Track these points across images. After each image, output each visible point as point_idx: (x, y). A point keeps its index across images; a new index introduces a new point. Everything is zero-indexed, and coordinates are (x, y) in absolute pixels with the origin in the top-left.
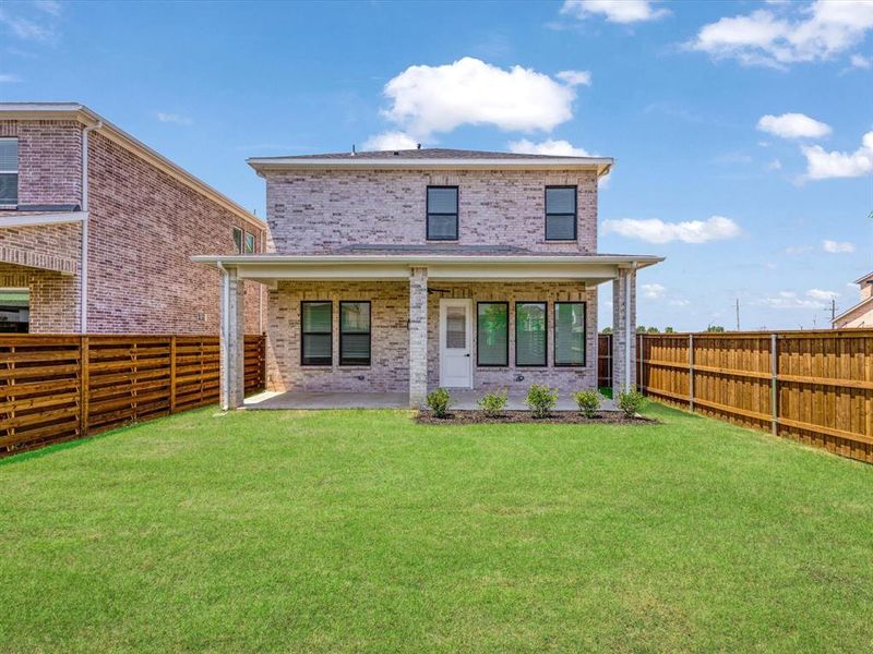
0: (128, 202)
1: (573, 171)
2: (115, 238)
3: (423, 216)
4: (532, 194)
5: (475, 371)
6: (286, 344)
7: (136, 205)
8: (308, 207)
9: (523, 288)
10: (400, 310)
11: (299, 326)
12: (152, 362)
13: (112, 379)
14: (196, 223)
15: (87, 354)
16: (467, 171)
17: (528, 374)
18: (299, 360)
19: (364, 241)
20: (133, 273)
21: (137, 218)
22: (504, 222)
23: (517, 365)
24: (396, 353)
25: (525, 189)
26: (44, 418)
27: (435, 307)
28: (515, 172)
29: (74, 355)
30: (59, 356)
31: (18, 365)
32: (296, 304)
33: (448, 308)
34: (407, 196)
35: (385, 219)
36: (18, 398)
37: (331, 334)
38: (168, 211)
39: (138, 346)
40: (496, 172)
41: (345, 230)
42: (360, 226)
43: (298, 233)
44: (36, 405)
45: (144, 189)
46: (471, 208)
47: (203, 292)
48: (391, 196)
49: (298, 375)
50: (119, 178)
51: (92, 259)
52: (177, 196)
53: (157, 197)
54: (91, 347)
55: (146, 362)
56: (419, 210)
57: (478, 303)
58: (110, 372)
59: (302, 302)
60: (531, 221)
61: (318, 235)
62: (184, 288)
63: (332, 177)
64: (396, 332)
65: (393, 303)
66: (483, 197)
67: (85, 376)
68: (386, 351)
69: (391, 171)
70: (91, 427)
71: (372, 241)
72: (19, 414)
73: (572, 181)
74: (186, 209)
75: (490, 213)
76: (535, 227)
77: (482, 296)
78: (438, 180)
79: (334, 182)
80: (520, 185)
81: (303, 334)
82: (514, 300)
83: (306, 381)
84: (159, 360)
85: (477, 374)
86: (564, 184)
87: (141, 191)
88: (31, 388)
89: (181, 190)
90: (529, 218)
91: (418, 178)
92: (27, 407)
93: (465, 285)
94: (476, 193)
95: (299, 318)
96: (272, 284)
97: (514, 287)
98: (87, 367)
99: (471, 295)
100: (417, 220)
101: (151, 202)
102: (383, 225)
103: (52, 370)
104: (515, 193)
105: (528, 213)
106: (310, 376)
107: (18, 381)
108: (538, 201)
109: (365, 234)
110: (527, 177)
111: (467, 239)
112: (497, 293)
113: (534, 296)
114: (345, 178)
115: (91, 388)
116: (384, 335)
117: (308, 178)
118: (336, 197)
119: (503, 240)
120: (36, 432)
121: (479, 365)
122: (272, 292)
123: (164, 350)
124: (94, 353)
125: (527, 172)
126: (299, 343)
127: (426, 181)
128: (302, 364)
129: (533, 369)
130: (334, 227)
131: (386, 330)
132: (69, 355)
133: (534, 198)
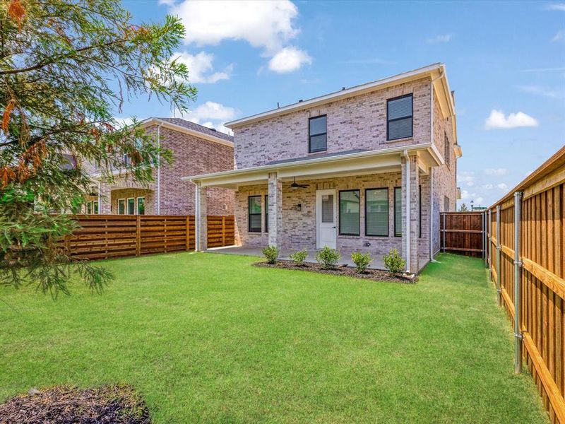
0: (181, 155)
1: (409, 83)
2: (174, 173)
3: (306, 138)
4: (375, 108)
5: (337, 238)
6: (242, 220)
7: (185, 156)
8: (251, 144)
9: (371, 179)
10: (294, 199)
11: (247, 210)
12: (175, 228)
13: (153, 234)
14: (221, 160)
15: (139, 223)
16: (331, 103)
17: (373, 242)
18: (247, 229)
19: (275, 159)
20: (184, 188)
21: (186, 162)
22: (356, 132)
23: (366, 235)
24: (292, 225)
25: (371, 106)
26: (120, 248)
27: (313, 196)
28: (364, 95)
29: (134, 223)
30: (126, 223)
31: (108, 226)
32: (246, 198)
33: (323, 196)
34: (297, 128)
35: (286, 144)
36: (108, 239)
37: (260, 214)
38: (204, 156)
39: (167, 220)
40: (350, 98)
41: (267, 154)
42: (274, 150)
43: (246, 159)
44: (116, 242)
45: (190, 148)
46: (334, 127)
47: (225, 194)
48: (289, 130)
49: (247, 236)
50: (176, 146)
51: (162, 183)
52: (208, 148)
53: (197, 151)
54: (141, 220)
55: (171, 228)
56: (304, 135)
57: (340, 191)
58: (152, 231)
59: (249, 197)
60: (375, 128)
61: (255, 159)
62: (214, 193)
63: (261, 124)
64: (291, 212)
65: (290, 195)
66: (342, 118)
67: (139, 232)
68: (287, 224)
69: (288, 114)
70: (141, 254)
71: (279, 158)
72: (109, 245)
73: (407, 91)
74: (215, 153)
75: (347, 128)
76: (378, 132)
77: (342, 187)
78: (314, 114)
79: (262, 127)
80: (367, 103)
81: (250, 215)
82: (363, 188)
83: (251, 241)
84: (179, 227)
85: (339, 240)
86: (401, 95)
87: (188, 149)
88: (114, 236)
89: (211, 145)
90: (374, 126)
91: (303, 115)
92: (112, 243)
93: (331, 180)
94: (338, 116)
95: (247, 206)
96: (236, 189)
97: (364, 179)
98: (140, 228)
99: (334, 186)
100: (302, 142)
101: (195, 153)
102: (285, 147)
103: (123, 229)
104: (364, 110)
105: (374, 123)
106: (252, 238)
107: (109, 232)
108: (380, 112)
109: (275, 155)
110: (373, 97)
111: (332, 148)
112: (352, 184)
113: (378, 184)
114: (267, 124)
115: (141, 237)
116: (286, 214)
117: (251, 128)
118: (262, 136)
119: (355, 145)
120: (116, 253)
121: (340, 234)
122: (237, 192)
123: (182, 223)
124: (143, 223)
125: (372, 93)
126: (247, 220)
127: (308, 116)
128: (249, 231)
129: (377, 238)
130: (263, 153)
131: (287, 211)
132: (131, 223)
133: (378, 111)
